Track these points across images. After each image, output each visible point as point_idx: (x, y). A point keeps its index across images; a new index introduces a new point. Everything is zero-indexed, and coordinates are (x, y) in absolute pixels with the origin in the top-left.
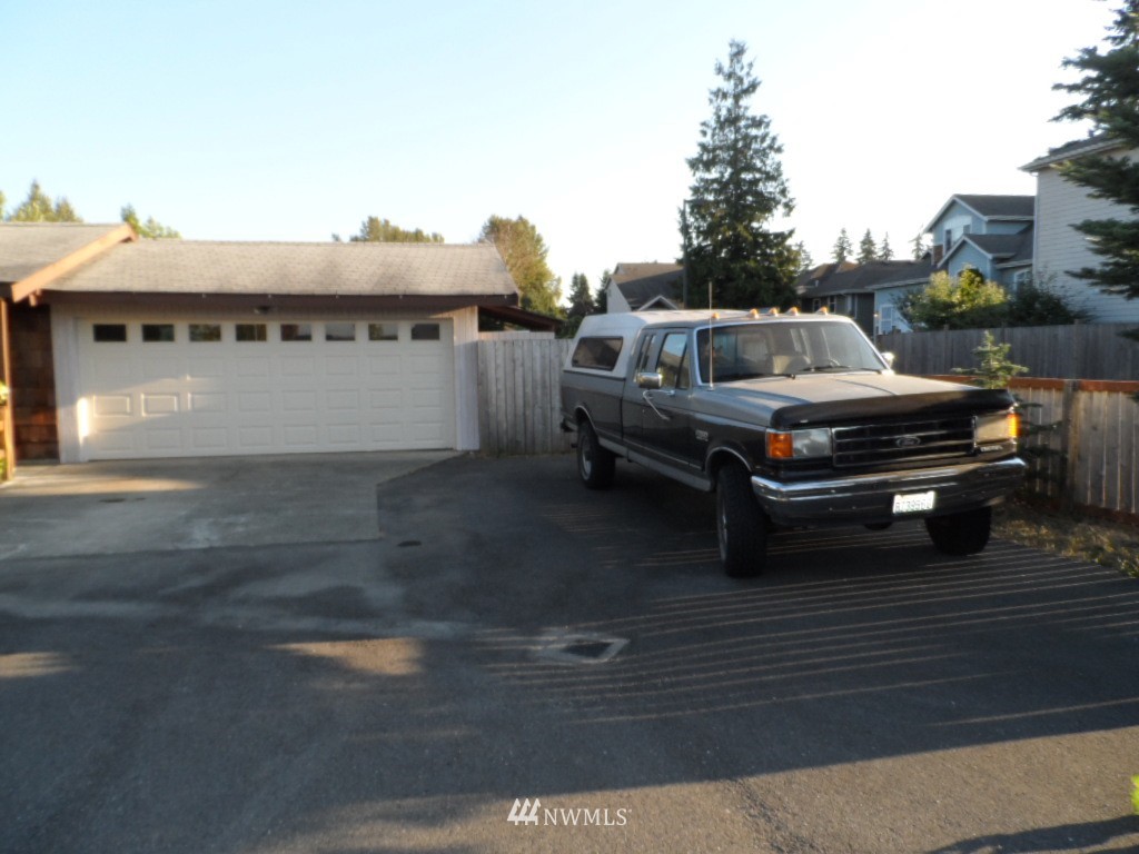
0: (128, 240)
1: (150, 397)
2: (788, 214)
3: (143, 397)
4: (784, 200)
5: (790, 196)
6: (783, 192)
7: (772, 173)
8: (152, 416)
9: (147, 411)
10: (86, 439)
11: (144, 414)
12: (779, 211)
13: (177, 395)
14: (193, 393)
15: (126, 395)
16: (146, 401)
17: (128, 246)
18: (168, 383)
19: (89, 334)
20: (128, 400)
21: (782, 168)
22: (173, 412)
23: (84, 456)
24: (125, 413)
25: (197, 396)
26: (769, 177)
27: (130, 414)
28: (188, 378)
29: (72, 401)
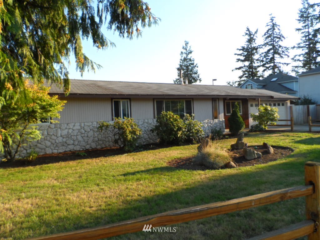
2: (200, 82)
4: (199, 79)
5: (200, 78)
6: (198, 77)
7: (196, 72)
12: (198, 81)
21: (198, 71)
26: (196, 73)
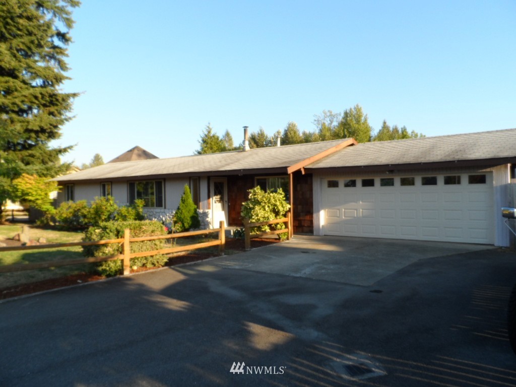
0: (352, 145)
1: (346, 210)
3: (343, 210)
8: (347, 218)
9: (344, 216)
10: (323, 226)
11: (343, 217)
13: (356, 210)
14: (362, 209)
15: (337, 209)
16: (344, 211)
17: (351, 148)
18: (352, 205)
19: (325, 184)
20: (338, 211)
22: (355, 217)
23: (322, 233)
24: (337, 217)
25: (364, 211)
27: (339, 217)
28: (361, 203)
29: (319, 211)
